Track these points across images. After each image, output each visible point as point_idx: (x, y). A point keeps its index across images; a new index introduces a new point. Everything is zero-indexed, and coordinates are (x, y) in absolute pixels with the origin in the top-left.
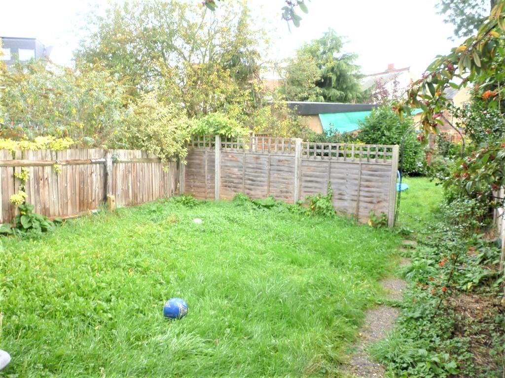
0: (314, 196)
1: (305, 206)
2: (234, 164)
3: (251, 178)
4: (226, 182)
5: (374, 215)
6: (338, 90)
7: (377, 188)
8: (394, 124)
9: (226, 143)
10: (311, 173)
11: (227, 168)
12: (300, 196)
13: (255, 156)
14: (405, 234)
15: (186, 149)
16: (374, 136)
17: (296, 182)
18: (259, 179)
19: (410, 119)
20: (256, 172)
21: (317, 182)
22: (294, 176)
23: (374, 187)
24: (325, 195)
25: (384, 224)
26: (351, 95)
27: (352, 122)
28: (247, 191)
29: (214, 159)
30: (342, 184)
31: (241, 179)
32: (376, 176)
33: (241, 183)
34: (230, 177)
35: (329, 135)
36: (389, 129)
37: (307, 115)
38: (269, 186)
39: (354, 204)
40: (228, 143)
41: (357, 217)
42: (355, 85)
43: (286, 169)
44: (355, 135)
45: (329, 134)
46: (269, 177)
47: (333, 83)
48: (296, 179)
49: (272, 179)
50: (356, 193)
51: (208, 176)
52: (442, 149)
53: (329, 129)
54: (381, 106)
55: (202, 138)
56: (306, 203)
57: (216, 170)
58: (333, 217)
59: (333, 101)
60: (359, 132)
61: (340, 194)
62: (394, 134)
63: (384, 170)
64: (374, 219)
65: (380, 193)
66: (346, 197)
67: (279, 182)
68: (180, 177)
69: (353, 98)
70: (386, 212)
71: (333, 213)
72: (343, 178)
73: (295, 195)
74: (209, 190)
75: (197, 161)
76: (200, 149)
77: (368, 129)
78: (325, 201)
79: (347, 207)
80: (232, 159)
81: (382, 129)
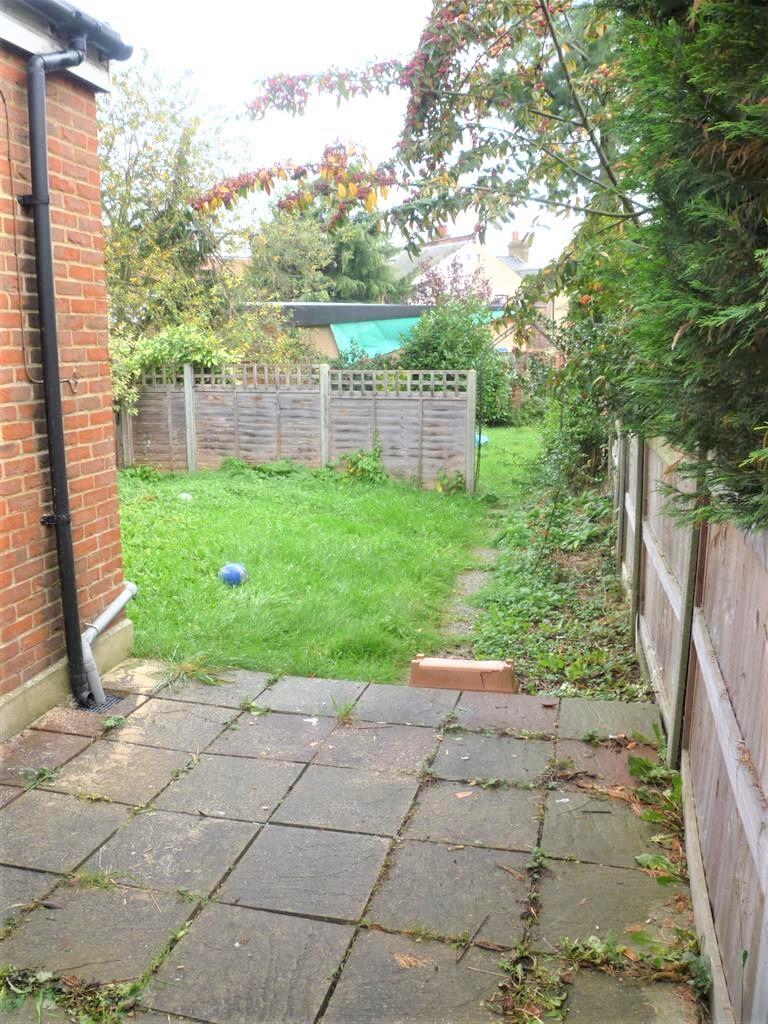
0: (354, 454)
1: (339, 470)
2: (218, 410)
3: (249, 431)
4: (205, 440)
5: (445, 477)
6: (351, 277)
7: (448, 435)
8: (459, 340)
9: (203, 376)
10: (347, 417)
11: (206, 417)
12: (330, 455)
13: (254, 395)
14: (492, 501)
15: (134, 390)
16: (428, 360)
17: (324, 434)
18: (262, 432)
19: (485, 331)
20: (257, 421)
21: (356, 431)
22: (320, 424)
23: (442, 434)
24: (371, 451)
25: (460, 488)
26: (377, 288)
27: (387, 336)
28: (244, 453)
29: (184, 402)
30: (395, 432)
31: (232, 433)
32: (446, 417)
33: (231, 441)
34: (211, 431)
35: (350, 361)
36: (452, 348)
37: (312, 326)
38: (279, 442)
39: (415, 462)
40: (207, 376)
41: (419, 481)
42: (383, 268)
43: (306, 414)
44: (395, 359)
45: (350, 358)
46: (279, 428)
47: (344, 267)
48: (323, 429)
49: (283, 431)
50: (417, 445)
51: (173, 433)
52: (537, 380)
53: (350, 350)
54: (435, 308)
55: (158, 371)
56: (341, 466)
57: (188, 422)
58: (385, 483)
59: (345, 300)
60: (401, 355)
61: (393, 448)
62: (460, 356)
63: (457, 409)
64: (446, 482)
65: (452, 442)
66: (402, 452)
67: (296, 435)
68: (124, 437)
69: (381, 293)
70: (462, 470)
71: (384, 477)
72: (396, 424)
73: (323, 454)
74: (177, 456)
75: (154, 409)
76: (157, 388)
77: (416, 348)
78: (371, 459)
79: (404, 466)
80: (215, 402)
81: (440, 349)
